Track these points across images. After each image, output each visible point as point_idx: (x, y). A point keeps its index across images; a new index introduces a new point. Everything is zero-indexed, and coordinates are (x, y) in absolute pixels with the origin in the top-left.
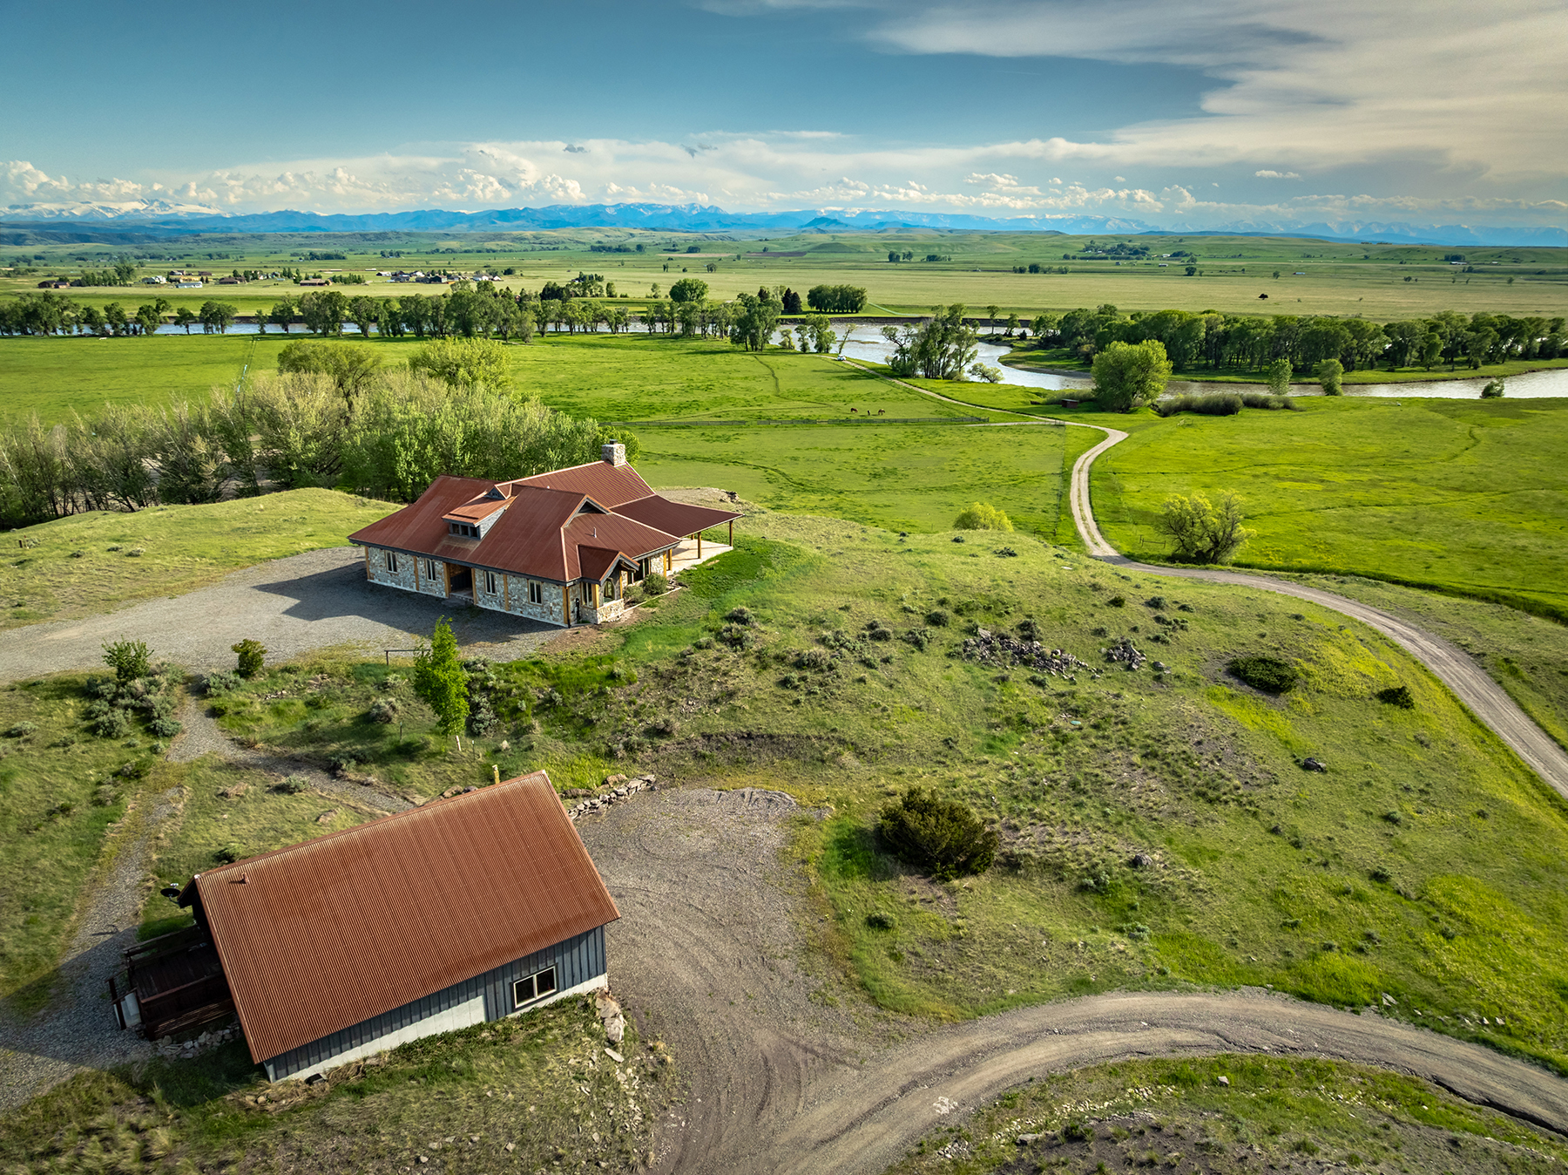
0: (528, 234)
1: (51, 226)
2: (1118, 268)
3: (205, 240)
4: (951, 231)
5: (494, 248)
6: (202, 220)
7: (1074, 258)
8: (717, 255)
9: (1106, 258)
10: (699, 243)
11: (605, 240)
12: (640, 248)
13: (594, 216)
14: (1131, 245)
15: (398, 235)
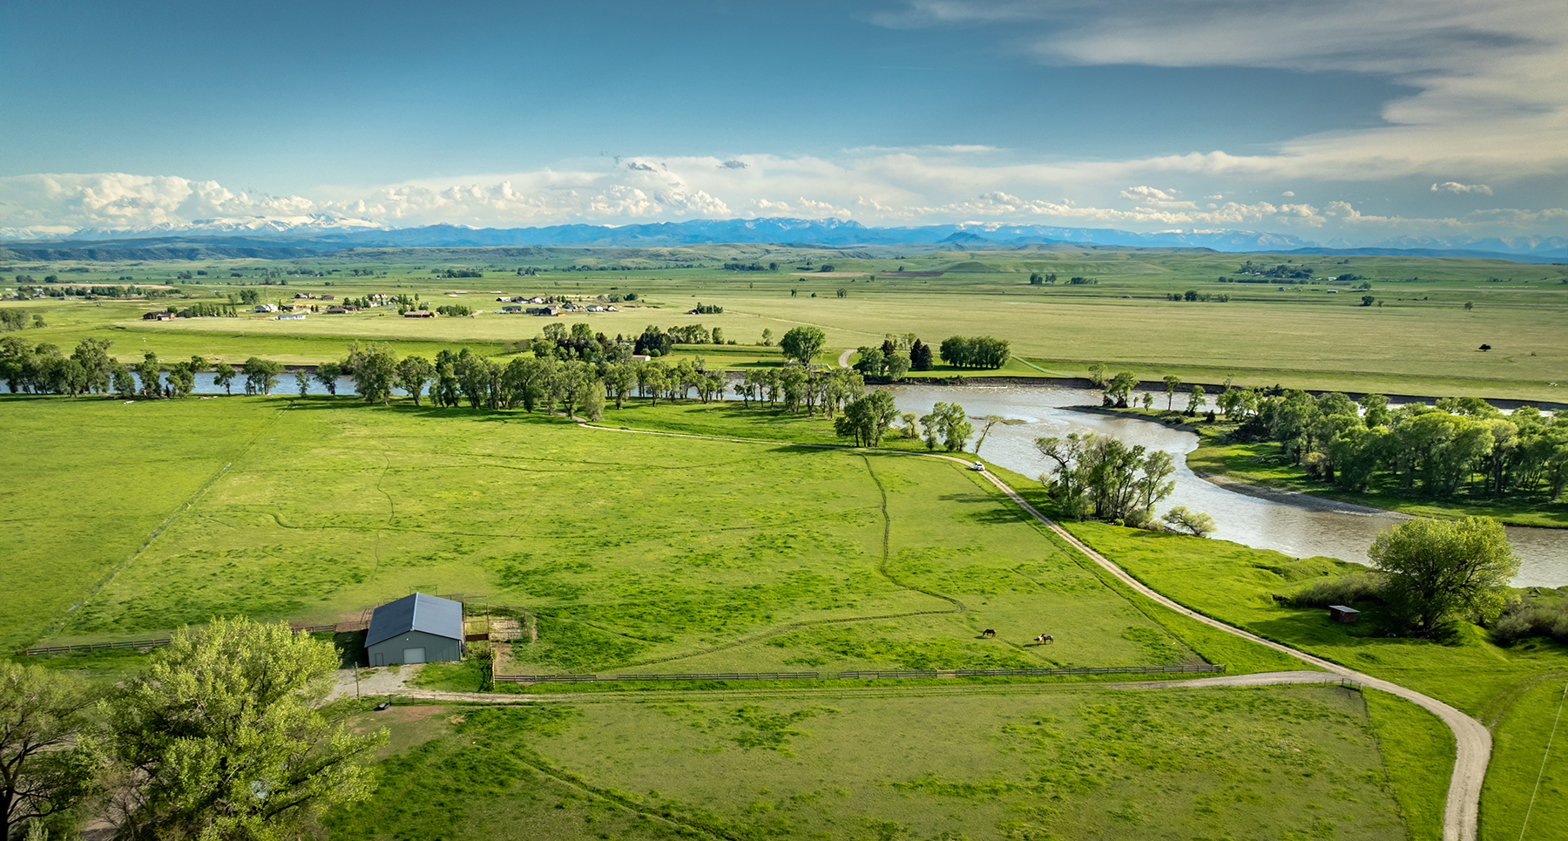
0: (664, 250)
1: (225, 240)
2: (1281, 294)
3: (358, 255)
4: (1095, 248)
5: (630, 265)
6: (362, 233)
7: (1231, 281)
8: (851, 275)
9: (1267, 282)
10: (833, 262)
11: (740, 256)
12: (773, 266)
13: (733, 231)
14: (1291, 266)
15: (539, 250)
